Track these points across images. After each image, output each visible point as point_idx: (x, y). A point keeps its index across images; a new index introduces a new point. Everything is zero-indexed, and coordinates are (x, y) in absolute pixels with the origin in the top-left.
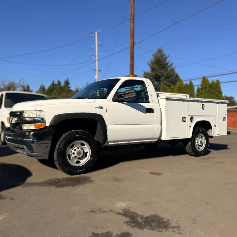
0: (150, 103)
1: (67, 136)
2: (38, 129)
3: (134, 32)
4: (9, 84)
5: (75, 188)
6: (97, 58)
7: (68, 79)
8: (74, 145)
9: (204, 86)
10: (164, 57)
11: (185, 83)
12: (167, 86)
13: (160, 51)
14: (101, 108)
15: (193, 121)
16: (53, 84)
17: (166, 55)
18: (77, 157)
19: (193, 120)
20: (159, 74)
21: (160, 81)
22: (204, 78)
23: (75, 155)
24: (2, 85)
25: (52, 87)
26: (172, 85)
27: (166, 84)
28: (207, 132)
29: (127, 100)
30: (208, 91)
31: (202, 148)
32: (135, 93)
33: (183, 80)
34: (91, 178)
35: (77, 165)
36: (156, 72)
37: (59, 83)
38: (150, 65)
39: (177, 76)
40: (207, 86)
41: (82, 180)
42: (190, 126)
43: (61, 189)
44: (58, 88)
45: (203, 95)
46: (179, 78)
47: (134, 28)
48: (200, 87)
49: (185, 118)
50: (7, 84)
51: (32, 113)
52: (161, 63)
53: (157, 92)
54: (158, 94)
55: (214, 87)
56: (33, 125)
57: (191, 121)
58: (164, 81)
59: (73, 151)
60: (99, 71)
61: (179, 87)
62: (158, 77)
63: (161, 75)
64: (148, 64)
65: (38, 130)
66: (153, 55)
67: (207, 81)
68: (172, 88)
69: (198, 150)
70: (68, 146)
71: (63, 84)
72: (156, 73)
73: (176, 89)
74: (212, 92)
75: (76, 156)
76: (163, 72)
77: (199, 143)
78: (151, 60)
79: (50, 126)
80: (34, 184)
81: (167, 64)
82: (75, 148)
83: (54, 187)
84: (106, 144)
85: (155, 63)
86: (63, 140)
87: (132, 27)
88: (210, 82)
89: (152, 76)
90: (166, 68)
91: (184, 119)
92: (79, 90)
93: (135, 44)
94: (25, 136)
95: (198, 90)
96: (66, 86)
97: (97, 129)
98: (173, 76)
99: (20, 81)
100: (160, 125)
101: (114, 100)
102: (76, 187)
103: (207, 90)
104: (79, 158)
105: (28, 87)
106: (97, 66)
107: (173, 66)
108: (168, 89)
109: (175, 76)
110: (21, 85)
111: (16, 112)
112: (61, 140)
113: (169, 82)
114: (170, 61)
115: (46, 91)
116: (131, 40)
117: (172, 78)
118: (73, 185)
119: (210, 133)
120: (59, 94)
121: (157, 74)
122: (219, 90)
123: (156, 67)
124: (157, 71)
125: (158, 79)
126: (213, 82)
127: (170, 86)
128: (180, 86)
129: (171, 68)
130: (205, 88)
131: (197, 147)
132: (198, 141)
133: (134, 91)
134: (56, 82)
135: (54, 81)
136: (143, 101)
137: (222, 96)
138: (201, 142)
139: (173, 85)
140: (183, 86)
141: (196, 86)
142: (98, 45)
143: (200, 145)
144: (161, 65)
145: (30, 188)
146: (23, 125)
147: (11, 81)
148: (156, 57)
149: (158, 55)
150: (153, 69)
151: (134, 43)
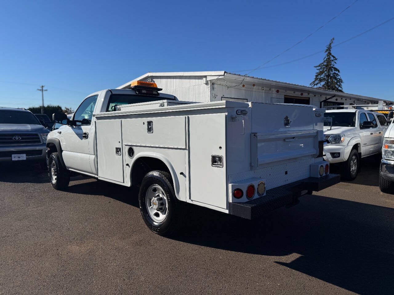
15: (133, 155)
42: (128, 165)
49: (119, 149)
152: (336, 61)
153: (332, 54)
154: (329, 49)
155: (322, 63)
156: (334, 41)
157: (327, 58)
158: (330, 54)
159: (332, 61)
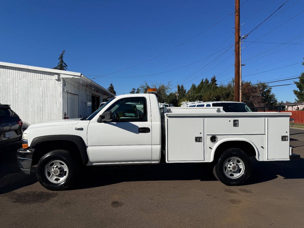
0: (147, 121)
14: (82, 129)
15: (216, 141)
16: (202, 82)
31: (237, 176)
35: (56, 182)
37: (207, 81)
42: (210, 148)
49: (201, 138)
57: (213, 141)
77: (231, 169)
84: (89, 164)
100: (159, 146)
115: (196, 90)
120: (205, 92)
131: (228, 174)
132: (230, 166)
134: (204, 80)
138: (235, 168)
143: (234, 172)
152: (66, 67)
153: (64, 62)
154: (61, 57)
155: (57, 67)
156: (65, 53)
157: (60, 63)
158: (62, 61)
159: (64, 66)
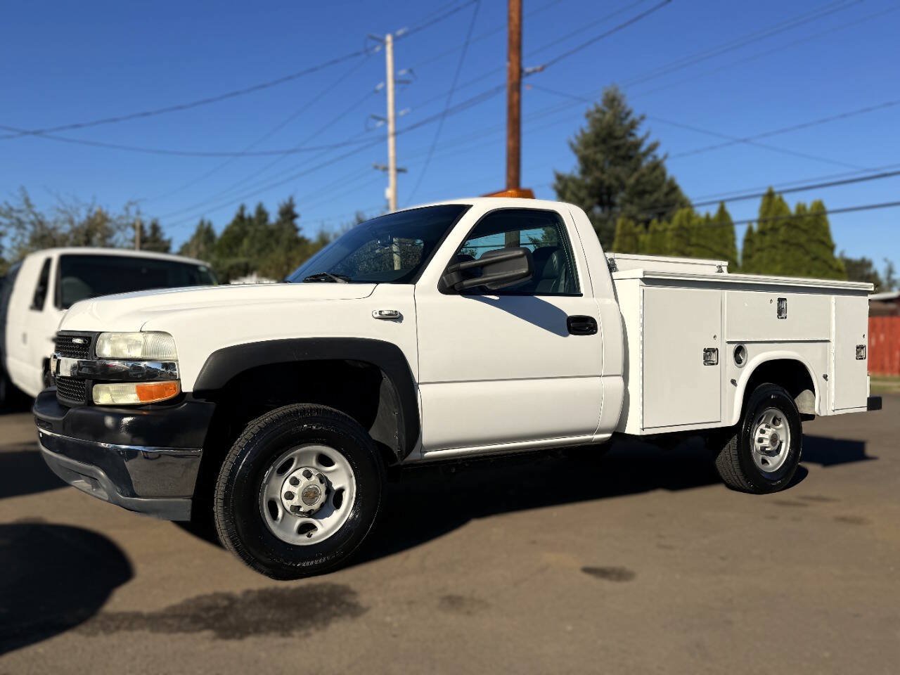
0: (581, 295)
1: (261, 431)
2: (148, 404)
3: (520, 34)
4: (89, 218)
5: (289, 640)
6: (391, 128)
7: (291, 200)
8: (290, 462)
9: (769, 225)
10: (627, 122)
11: (701, 212)
12: (637, 223)
13: (612, 101)
14: (396, 317)
15: (744, 362)
16: (241, 219)
17: (635, 116)
18: (301, 510)
19: (744, 357)
20: (607, 179)
21: (611, 204)
22: (770, 195)
23: (296, 501)
24: (64, 222)
25: (237, 229)
26: (654, 221)
27: (631, 217)
28: (796, 400)
29: (494, 288)
30: (784, 242)
31: (775, 463)
32: (525, 259)
33: (694, 202)
34: (354, 593)
35: (303, 540)
36: (597, 174)
37: (262, 214)
38: (576, 151)
39: (673, 188)
40: (781, 222)
41: (318, 605)
42: (733, 382)
43: (233, 644)
44: (256, 230)
45: (765, 254)
46: (680, 194)
47: (520, 19)
48: (755, 227)
49: (714, 350)
50: (81, 218)
51: (127, 340)
52: (615, 143)
53: (610, 255)
54: (612, 260)
55: (803, 226)
56: (132, 387)
57: (738, 361)
58: (628, 207)
59: (287, 487)
60: (399, 171)
61: (681, 227)
62: (604, 190)
63: (615, 183)
64: (572, 145)
65: (150, 407)
66: (588, 115)
67: (782, 206)
68: (655, 231)
69: (762, 471)
70: (269, 467)
71: (273, 218)
72: (597, 179)
73: (669, 234)
74: (799, 246)
75: (299, 507)
76: (623, 175)
77: (766, 443)
78: (582, 131)
79: (197, 393)
80: (134, 620)
81: (637, 145)
82: (294, 474)
83: (207, 633)
84: (414, 456)
85: (595, 144)
86: (248, 446)
87: (515, 15)
88: (792, 209)
89: (586, 187)
90: (633, 161)
91: (710, 355)
92: (331, 238)
93: (523, 74)
94: (101, 432)
95: (749, 239)
96: (286, 226)
97: (381, 399)
98: (657, 187)
99: (127, 209)
100: (620, 381)
101: (446, 287)
102: (296, 638)
103: (781, 238)
104: (310, 514)
105: (155, 228)
106: (391, 153)
107: (660, 153)
108: (641, 233)
109: (665, 189)
110: (131, 221)
111: (71, 334)
112: (240, 444)
113: (643, 209)
114: (647, 135)
115: (216, 242)
116: (509, 59)
117: (656, 195)
118: (284, 628)
119: (804, 403)
120: (260, 251)
121: (601, 183)
122: (823, 238)
123: (599, 157)
124: (603, 172)
125: (605, 197)
126: (801, 208)
127: (647, 223)
128: (685, 224)
129: (650, 159)
130: (774, 230)
131: (757, 459)
132: (762, 436)
133: (521, 253)
134: (251, 211)
135: (242, 208)
136: (557, 290)
137: (834, 259)
138: (774, 439)
139: (660, 221)
140: (694, 222)
141: (741, 223)
142: (397, 81)
143: (770, 451)
144: (617, 148)
145: (114, 639)
146: (96, 386)
147: (96, 209)
148: (599, 121)
149: (604, 113)
150: (587, 164)
151: (521, 71)
